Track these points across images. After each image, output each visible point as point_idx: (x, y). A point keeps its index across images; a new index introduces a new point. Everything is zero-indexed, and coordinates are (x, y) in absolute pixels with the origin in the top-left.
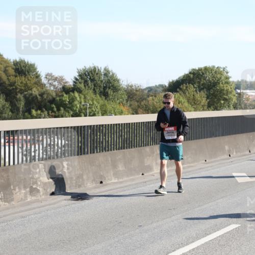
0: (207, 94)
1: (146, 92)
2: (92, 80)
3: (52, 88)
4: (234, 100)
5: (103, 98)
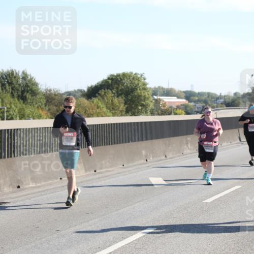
0: (124, 100)
1: (65, 96)
2: (10, 84)
4: (152, 106)
5: (22, 101)
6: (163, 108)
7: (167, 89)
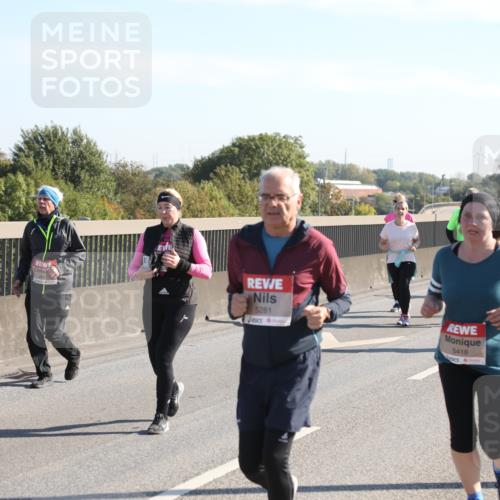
1: (151, 177)
2: (50, 152)
4: (313, 197)
6: (334, 201)
7: (343, 166)
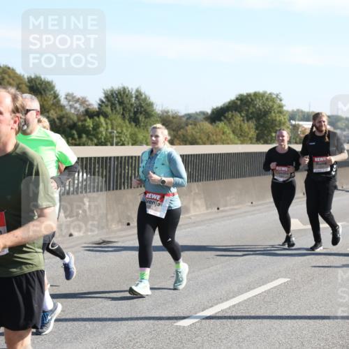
0: (256, 125)
1: (184, 119)
2: (121, 103)
3: (73, 111)
5: (133, 124)
6: (301, 135)
